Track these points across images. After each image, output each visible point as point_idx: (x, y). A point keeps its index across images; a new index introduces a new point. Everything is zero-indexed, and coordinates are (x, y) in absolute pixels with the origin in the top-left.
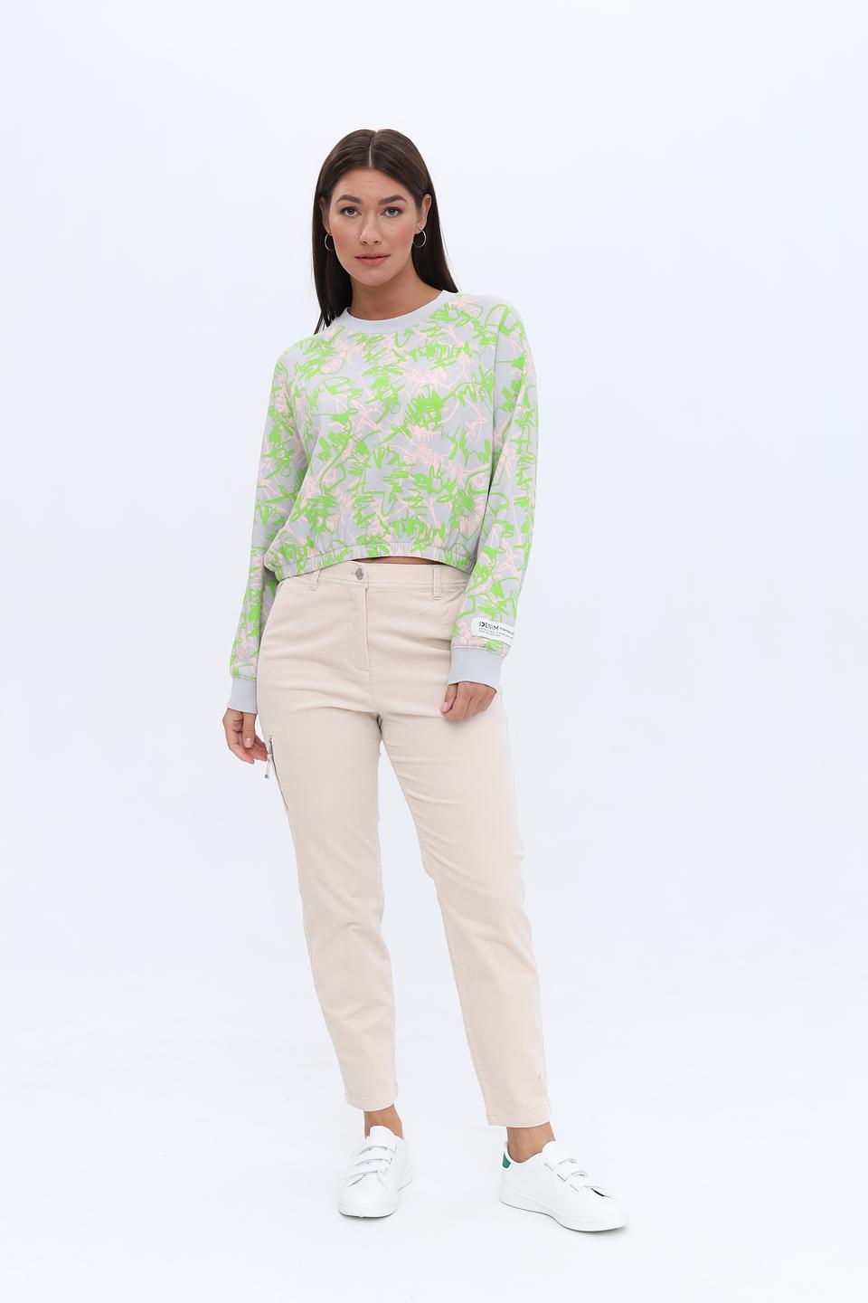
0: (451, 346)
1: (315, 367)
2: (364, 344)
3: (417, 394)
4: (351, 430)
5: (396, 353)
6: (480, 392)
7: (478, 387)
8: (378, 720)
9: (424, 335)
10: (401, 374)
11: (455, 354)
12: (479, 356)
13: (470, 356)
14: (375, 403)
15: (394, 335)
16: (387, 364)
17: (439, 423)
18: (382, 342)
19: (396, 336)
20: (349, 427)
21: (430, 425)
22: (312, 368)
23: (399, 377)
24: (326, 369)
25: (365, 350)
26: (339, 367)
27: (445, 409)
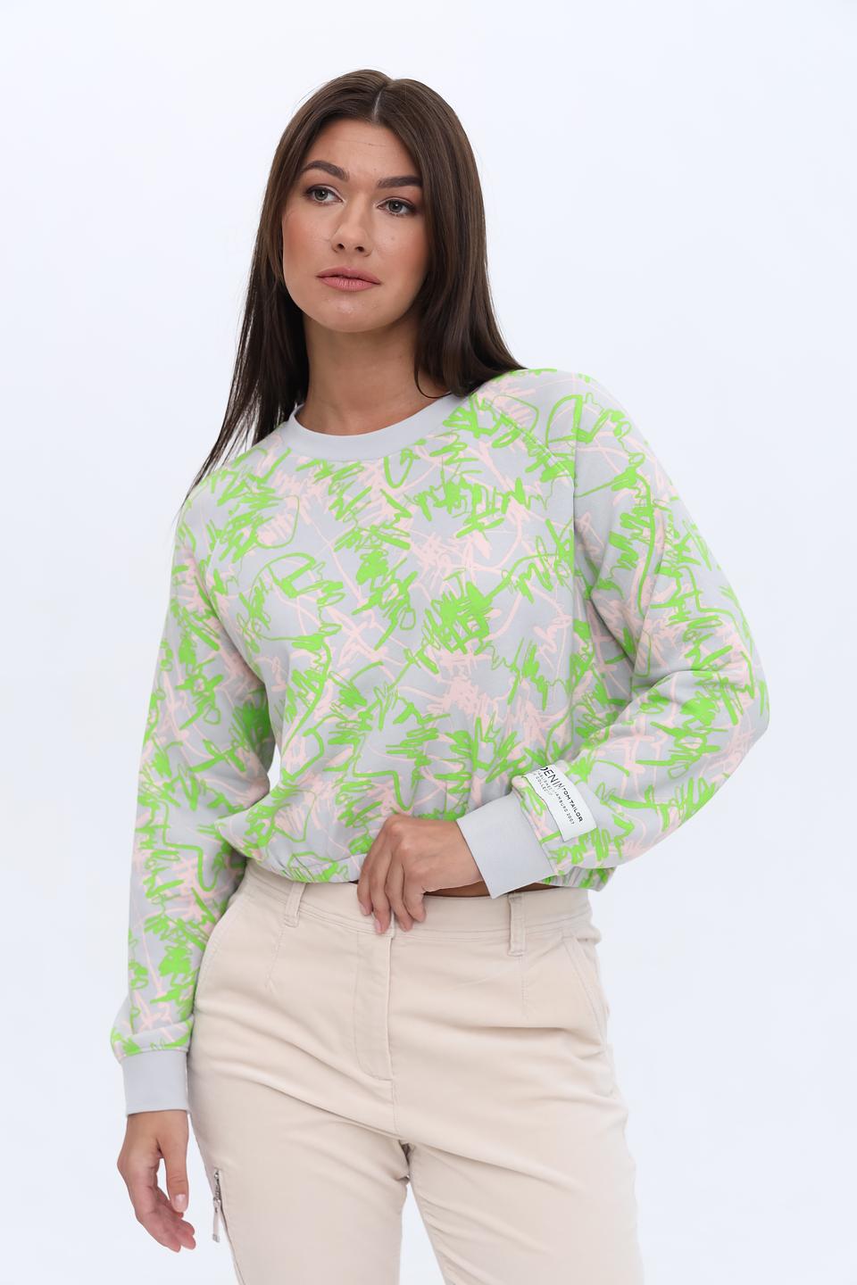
0: (491, 490)
1: (246, 532)
2: (328, 480)
3: (441, 592)
4: (328, 664)
5: (390, 501)
6: (556, 571)
7: (552, 560)
8: (406, 1149)
9: (437, 461)
10: (408, 547)
11: (499, 505)
12: (545, 504)
13: (528, 507)
14: (371, 611)
15: (382, 461)
16: (377, 523)
17: (485, 640)
18: (361, 476)
19: (386, 464)
20: (325, 658)
21: (468, 645)
22: (242, 535)
23: (405, 553)
24: (267, 537)
25: (331, 492)
26: (290, 531)
27: (493, 614)
